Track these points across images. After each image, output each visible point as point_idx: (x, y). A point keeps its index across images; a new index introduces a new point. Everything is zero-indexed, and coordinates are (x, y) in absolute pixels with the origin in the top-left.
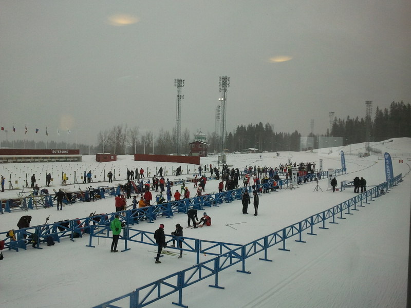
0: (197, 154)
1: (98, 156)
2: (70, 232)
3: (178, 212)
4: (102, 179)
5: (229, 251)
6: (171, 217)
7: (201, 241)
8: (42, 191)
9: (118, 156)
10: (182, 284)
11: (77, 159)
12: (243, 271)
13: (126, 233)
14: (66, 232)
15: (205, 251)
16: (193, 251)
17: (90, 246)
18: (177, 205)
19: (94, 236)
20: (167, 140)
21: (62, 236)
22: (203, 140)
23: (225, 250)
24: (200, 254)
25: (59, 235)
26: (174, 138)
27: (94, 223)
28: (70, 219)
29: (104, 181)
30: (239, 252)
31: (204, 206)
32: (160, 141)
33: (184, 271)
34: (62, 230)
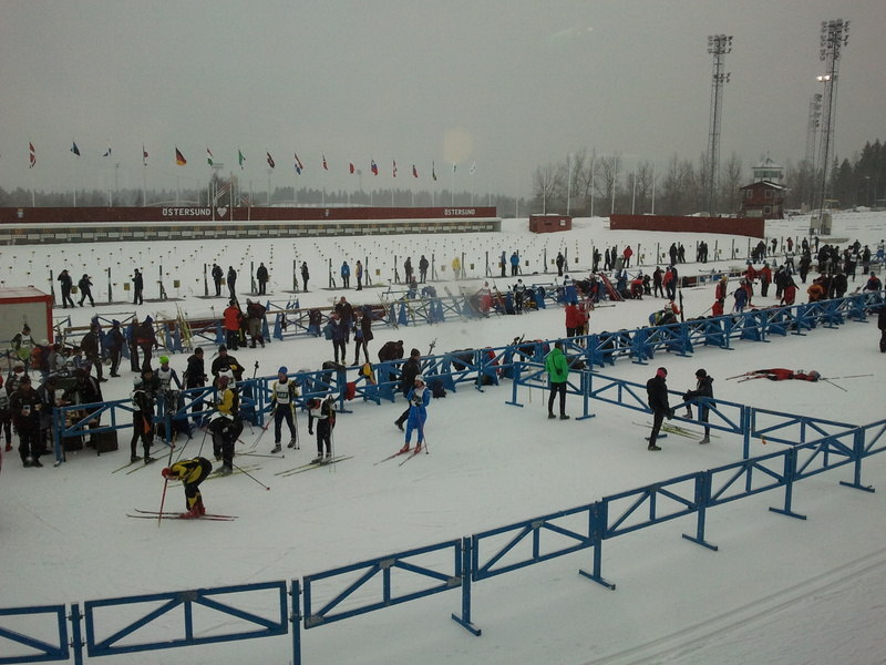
0: (758, 213)
1: (533, 219)
2: (475, 374)
3: (705, 343)
4: (541, 269)
5: (823, 437)
6: (688, 353)
7: (755, 410)
8: (424, 290)
9: (574, 220)
10: (704, 498)
11: (491, 227)
12: (857, 485)
13: (586, 382)
14: (468, 372)
15: (764, 434)
16: (735, 430)
17: (514, 403)
18: (702, 329)
19: (522, 383)
20: (688, 182)
21: (460, 380)
22: (775, 180)
23: (812, 435)
24: (751, 438)
25: (455, 378)
26: (703, 176)
27: (522, 359)
28: (475, 349)
29: (546, 272)
30: (848, 441)
31: (768, 332)
32: (669, 184)
33: (710, 473)
34: (460, 368)
